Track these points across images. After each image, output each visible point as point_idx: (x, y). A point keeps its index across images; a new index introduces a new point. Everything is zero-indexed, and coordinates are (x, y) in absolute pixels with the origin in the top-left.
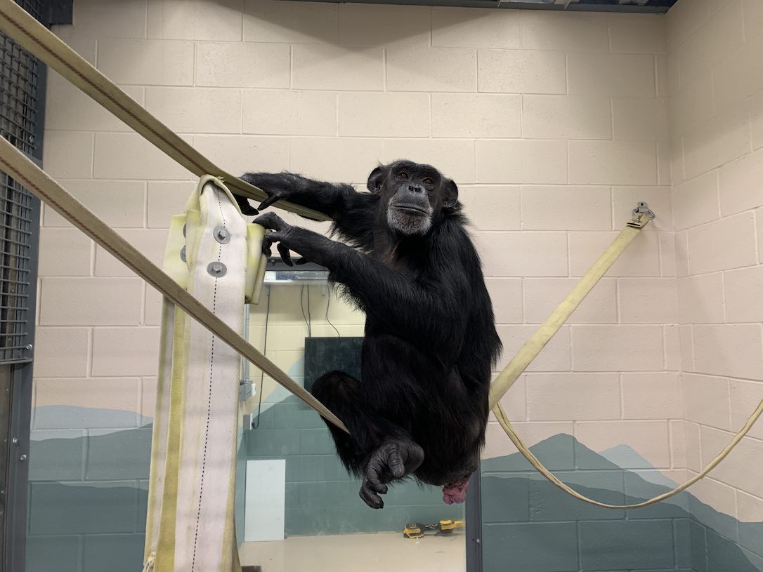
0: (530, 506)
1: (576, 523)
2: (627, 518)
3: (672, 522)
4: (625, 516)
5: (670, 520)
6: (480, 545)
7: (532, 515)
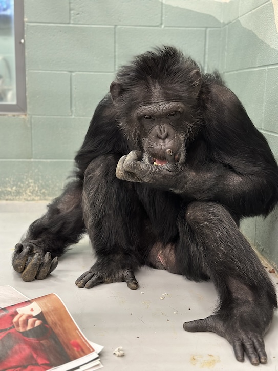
0: (70, 10)
1: (115, 28)
2: (163, 26)
3: (206, 31)
4: (161, 24)
5: (204, 29)
6: (23, 45)
7: (72, 18)
